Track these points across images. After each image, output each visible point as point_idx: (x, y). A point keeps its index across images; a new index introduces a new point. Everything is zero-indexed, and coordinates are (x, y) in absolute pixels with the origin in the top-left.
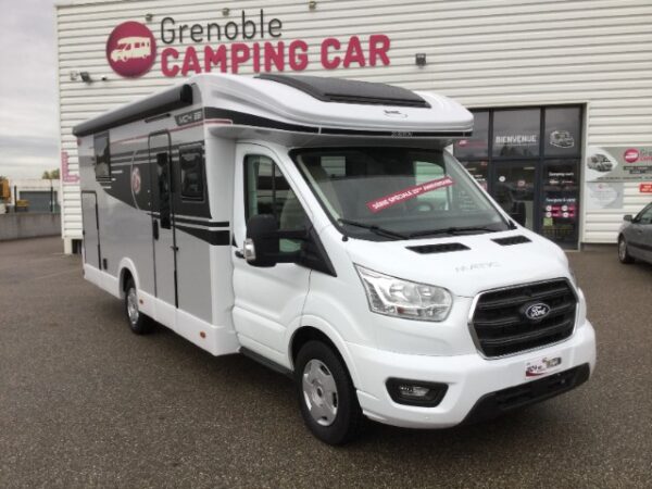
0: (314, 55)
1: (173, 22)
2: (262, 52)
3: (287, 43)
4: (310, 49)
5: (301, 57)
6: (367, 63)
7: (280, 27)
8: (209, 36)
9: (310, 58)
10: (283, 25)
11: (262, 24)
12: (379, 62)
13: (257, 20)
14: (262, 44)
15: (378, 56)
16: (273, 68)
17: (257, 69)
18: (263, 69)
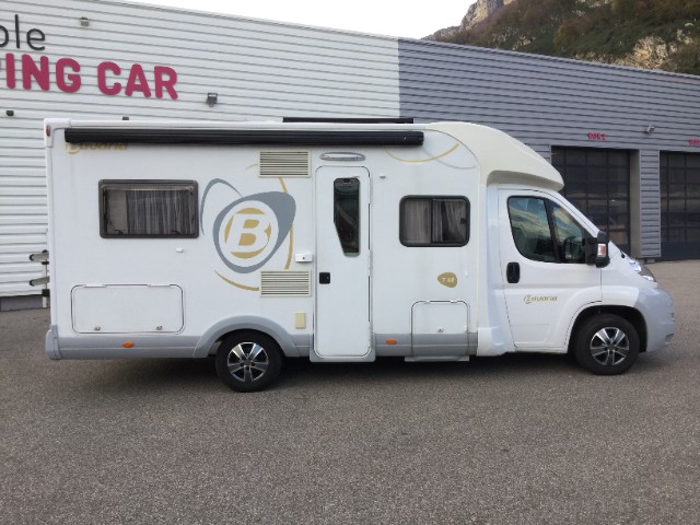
0: (89, 77)
2: (18, 66)
3: (53, 59)
4: (83, 71)
5: (70, 77)
6: (153, 94)
7: (43, 39)
9: (84, 80)
10: (47, 37)
11: (17, 31)
12: (166, 95)
13: (11, 26)
14: (18, 56)
15: (164, 88)
16: (35, 86)
17: (11, 84)
18: (19, 85)
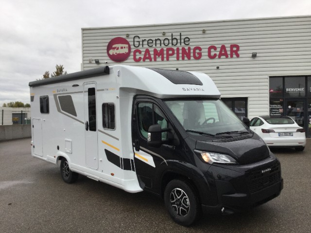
0: (205, 53)
1: (139, 38)
2: (181, 52)
3: (192, 48)
4: (203, 50)
5: (198, 53)
6: (229, 56)
7: (189, 40)
8: (156, 44)
9: (203, 54)
10: (190, 40)
11: (181, 39)
12: (234, 56)
13: (178, 38)
14: (181, 48)
15: (234, 53)
16: (186, 58)
17: (178, 59)
18: (181, 58)
